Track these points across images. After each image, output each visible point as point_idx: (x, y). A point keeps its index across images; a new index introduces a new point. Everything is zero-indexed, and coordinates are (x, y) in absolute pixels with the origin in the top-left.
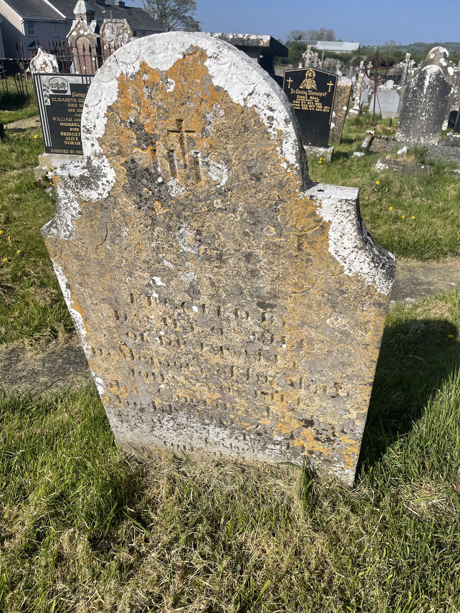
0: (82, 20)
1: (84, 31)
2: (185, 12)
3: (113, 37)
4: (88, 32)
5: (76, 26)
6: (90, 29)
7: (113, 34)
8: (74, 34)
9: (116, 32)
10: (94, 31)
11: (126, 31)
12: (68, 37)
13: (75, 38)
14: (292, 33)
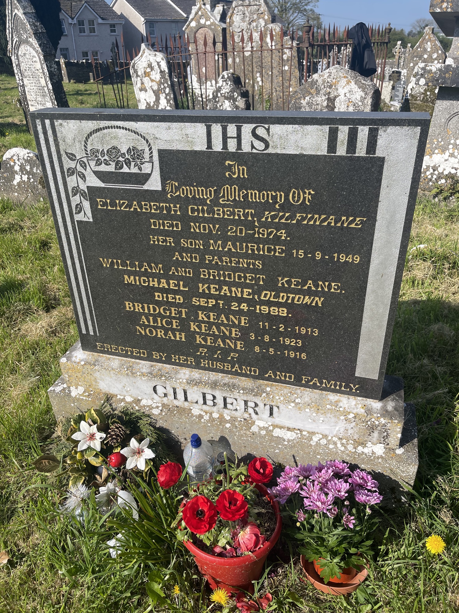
0: (204, 4)
1: (207, 20)
2: (306, 5)
3: (244, 25)
4: (212, 21)
5: (196, 13)
6: (214, 17)
7: (244, 22)
8: (193, 24)
9: (248, 19)
10: (218, 19)
11: (262, 16)
12: (186, 29)
13: (195, 30)
14: (418, 22)
